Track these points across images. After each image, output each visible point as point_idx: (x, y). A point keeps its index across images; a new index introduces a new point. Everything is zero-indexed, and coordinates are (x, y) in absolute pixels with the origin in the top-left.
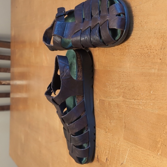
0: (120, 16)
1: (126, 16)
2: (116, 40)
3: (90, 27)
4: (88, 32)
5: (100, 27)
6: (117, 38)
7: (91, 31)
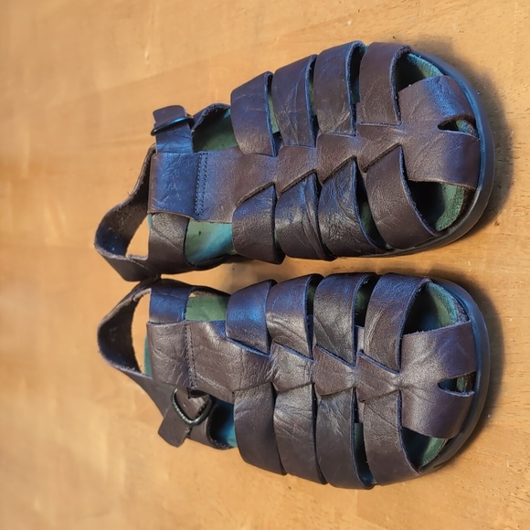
0: (457, 130)
1: (480, 129)
2: (439, 230)
3: (314, 172)
4: (305, 195)
5: (364, 175)
6: (444, 222)
7: (318, 189)
